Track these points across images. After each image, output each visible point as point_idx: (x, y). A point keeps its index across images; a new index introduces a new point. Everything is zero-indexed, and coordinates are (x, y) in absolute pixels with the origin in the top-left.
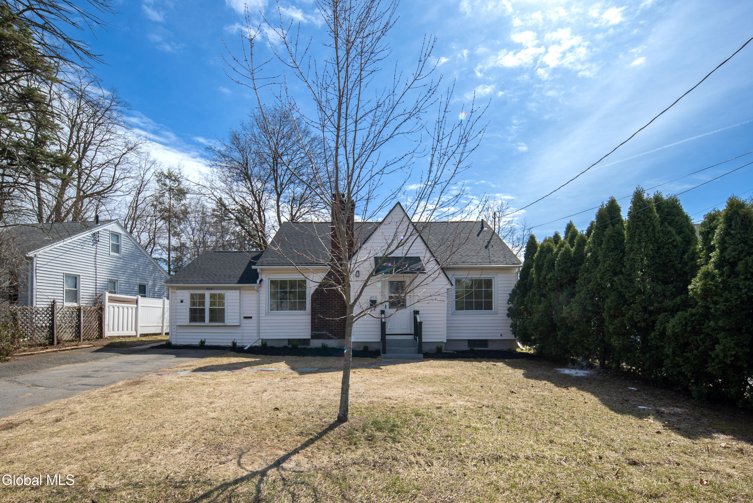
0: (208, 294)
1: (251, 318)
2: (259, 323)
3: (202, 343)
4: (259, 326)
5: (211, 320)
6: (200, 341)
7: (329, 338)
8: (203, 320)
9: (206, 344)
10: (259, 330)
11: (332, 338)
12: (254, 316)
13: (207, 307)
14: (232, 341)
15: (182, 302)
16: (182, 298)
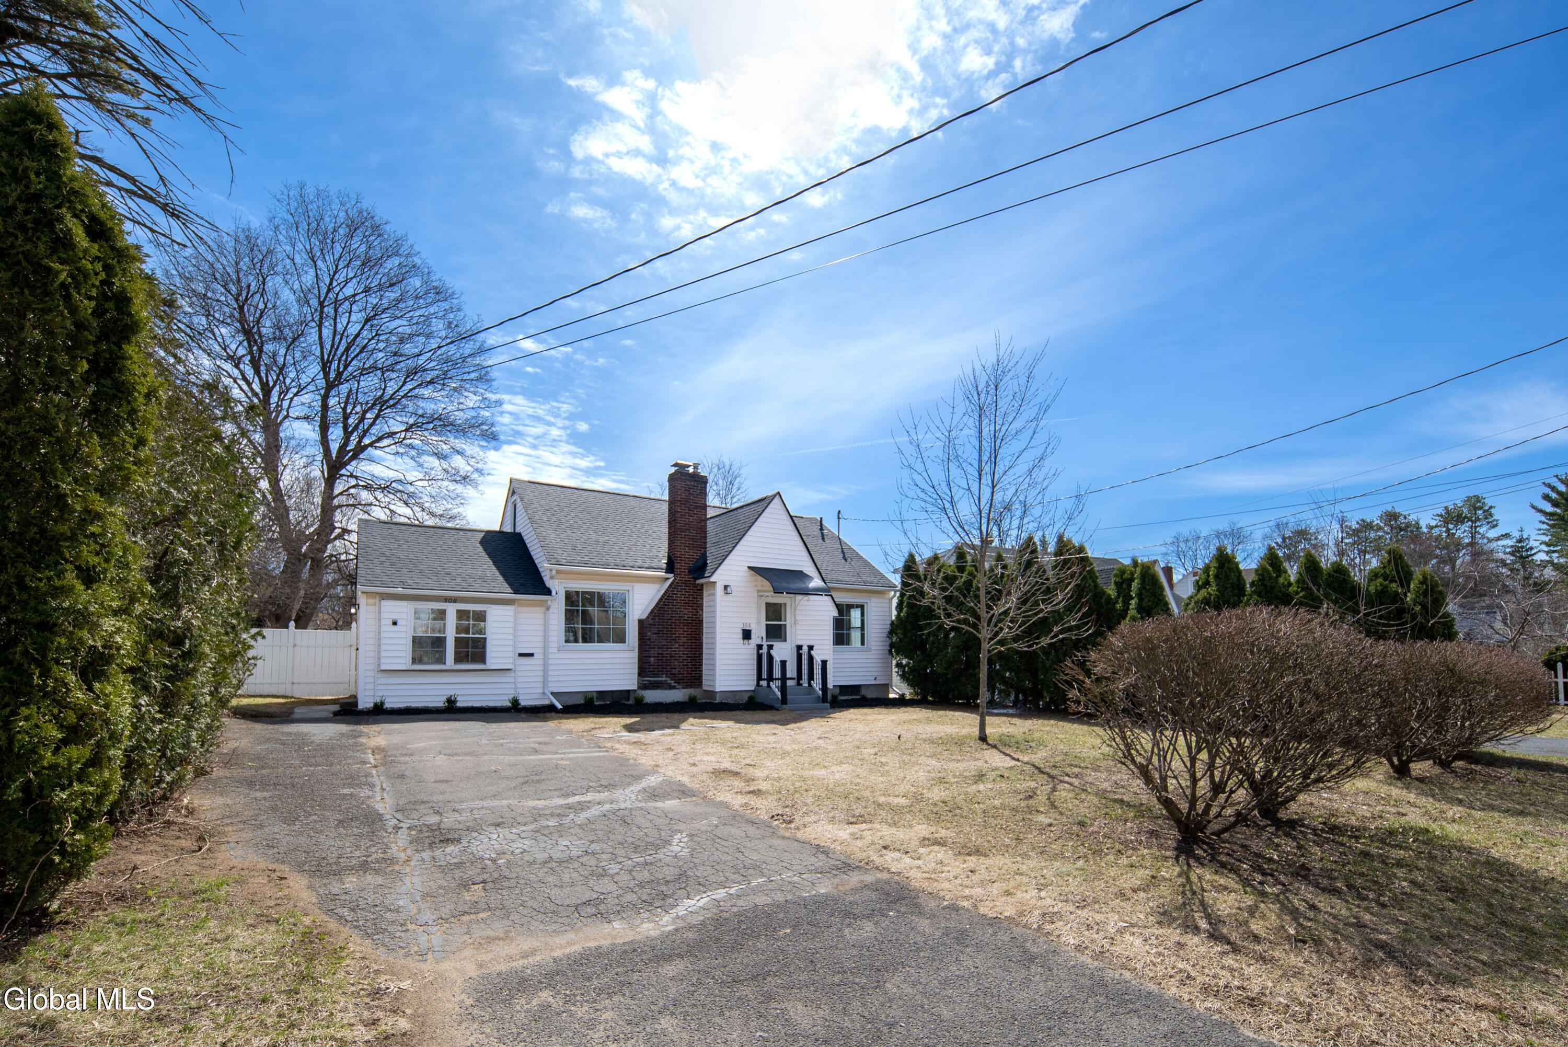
0: (451, 610)
1: (532, 655)
2: (545, 665)
3: (451, 702)
4: (545, 670)
5: (458, 659)
6: (444, 699)
7: (671, 687)
8: (442, 660)
9: (459, 704)
10: (545, 676)
11: (674, 688)
12: (538, 652)
13: (451, 635)
14: (511, 697)
15: (395, 623)
16: (395, 617)
